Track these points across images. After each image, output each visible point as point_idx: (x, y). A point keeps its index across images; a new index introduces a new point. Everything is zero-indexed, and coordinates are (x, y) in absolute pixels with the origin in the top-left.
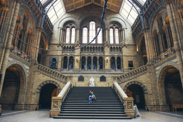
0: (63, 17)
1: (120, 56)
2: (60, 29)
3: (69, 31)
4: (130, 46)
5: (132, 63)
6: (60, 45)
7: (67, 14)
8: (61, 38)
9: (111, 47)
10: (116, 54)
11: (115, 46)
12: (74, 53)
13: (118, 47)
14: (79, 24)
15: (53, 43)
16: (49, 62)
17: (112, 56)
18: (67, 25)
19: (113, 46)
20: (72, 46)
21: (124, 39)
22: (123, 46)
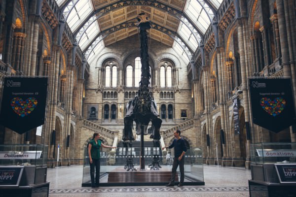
0: (102, 53)
1: (172, 103)
2: (98, 69)
3: (109, 70)
4: (184, 91)
5: (186, 112)
6: (99, 90)
7: (106, 48)
8: (100, 82)
9: (162, 92)
10: (167, 102)
11: (167, 91)
12: (117, 100)
13: (170, 92)
14: (122, 62)
15: (90, 87)
16: (87, 111)
17: (163, 103)
18: (106, 63)
19: (163, 91)
20: (114, 91)
21: (177, 82)
22: (175, 91)
